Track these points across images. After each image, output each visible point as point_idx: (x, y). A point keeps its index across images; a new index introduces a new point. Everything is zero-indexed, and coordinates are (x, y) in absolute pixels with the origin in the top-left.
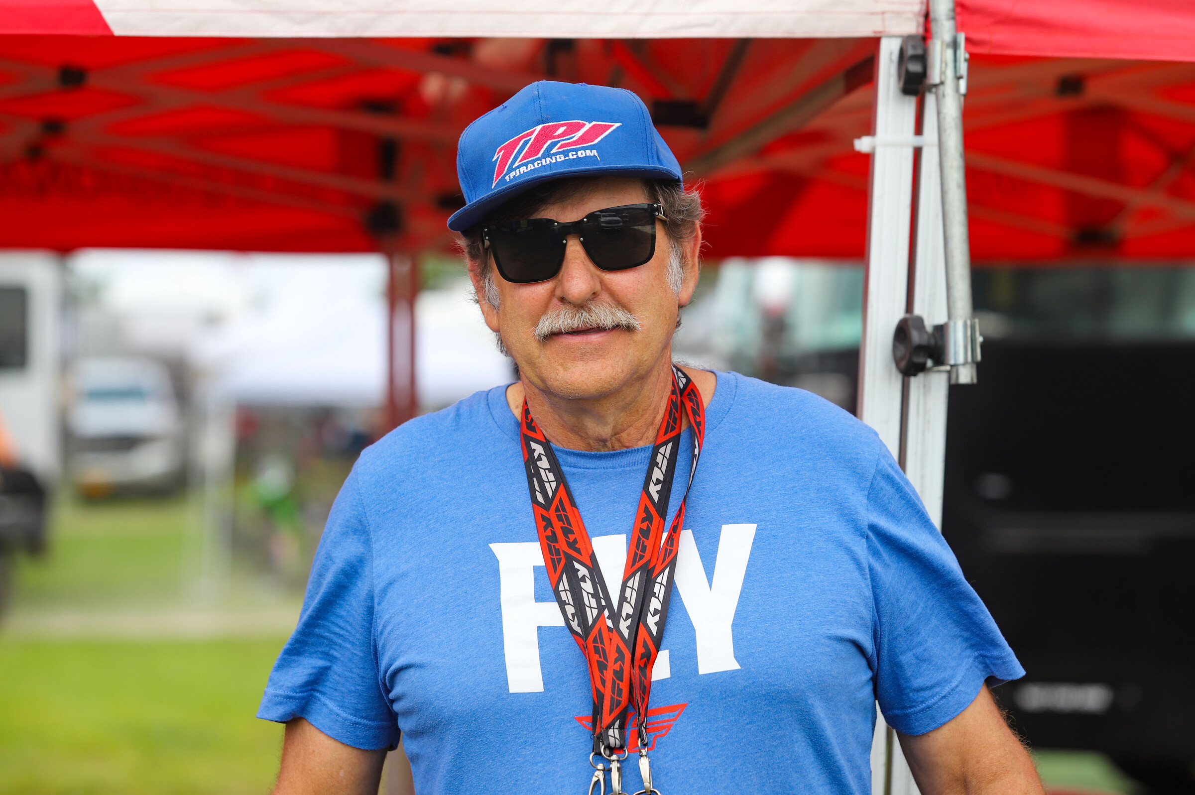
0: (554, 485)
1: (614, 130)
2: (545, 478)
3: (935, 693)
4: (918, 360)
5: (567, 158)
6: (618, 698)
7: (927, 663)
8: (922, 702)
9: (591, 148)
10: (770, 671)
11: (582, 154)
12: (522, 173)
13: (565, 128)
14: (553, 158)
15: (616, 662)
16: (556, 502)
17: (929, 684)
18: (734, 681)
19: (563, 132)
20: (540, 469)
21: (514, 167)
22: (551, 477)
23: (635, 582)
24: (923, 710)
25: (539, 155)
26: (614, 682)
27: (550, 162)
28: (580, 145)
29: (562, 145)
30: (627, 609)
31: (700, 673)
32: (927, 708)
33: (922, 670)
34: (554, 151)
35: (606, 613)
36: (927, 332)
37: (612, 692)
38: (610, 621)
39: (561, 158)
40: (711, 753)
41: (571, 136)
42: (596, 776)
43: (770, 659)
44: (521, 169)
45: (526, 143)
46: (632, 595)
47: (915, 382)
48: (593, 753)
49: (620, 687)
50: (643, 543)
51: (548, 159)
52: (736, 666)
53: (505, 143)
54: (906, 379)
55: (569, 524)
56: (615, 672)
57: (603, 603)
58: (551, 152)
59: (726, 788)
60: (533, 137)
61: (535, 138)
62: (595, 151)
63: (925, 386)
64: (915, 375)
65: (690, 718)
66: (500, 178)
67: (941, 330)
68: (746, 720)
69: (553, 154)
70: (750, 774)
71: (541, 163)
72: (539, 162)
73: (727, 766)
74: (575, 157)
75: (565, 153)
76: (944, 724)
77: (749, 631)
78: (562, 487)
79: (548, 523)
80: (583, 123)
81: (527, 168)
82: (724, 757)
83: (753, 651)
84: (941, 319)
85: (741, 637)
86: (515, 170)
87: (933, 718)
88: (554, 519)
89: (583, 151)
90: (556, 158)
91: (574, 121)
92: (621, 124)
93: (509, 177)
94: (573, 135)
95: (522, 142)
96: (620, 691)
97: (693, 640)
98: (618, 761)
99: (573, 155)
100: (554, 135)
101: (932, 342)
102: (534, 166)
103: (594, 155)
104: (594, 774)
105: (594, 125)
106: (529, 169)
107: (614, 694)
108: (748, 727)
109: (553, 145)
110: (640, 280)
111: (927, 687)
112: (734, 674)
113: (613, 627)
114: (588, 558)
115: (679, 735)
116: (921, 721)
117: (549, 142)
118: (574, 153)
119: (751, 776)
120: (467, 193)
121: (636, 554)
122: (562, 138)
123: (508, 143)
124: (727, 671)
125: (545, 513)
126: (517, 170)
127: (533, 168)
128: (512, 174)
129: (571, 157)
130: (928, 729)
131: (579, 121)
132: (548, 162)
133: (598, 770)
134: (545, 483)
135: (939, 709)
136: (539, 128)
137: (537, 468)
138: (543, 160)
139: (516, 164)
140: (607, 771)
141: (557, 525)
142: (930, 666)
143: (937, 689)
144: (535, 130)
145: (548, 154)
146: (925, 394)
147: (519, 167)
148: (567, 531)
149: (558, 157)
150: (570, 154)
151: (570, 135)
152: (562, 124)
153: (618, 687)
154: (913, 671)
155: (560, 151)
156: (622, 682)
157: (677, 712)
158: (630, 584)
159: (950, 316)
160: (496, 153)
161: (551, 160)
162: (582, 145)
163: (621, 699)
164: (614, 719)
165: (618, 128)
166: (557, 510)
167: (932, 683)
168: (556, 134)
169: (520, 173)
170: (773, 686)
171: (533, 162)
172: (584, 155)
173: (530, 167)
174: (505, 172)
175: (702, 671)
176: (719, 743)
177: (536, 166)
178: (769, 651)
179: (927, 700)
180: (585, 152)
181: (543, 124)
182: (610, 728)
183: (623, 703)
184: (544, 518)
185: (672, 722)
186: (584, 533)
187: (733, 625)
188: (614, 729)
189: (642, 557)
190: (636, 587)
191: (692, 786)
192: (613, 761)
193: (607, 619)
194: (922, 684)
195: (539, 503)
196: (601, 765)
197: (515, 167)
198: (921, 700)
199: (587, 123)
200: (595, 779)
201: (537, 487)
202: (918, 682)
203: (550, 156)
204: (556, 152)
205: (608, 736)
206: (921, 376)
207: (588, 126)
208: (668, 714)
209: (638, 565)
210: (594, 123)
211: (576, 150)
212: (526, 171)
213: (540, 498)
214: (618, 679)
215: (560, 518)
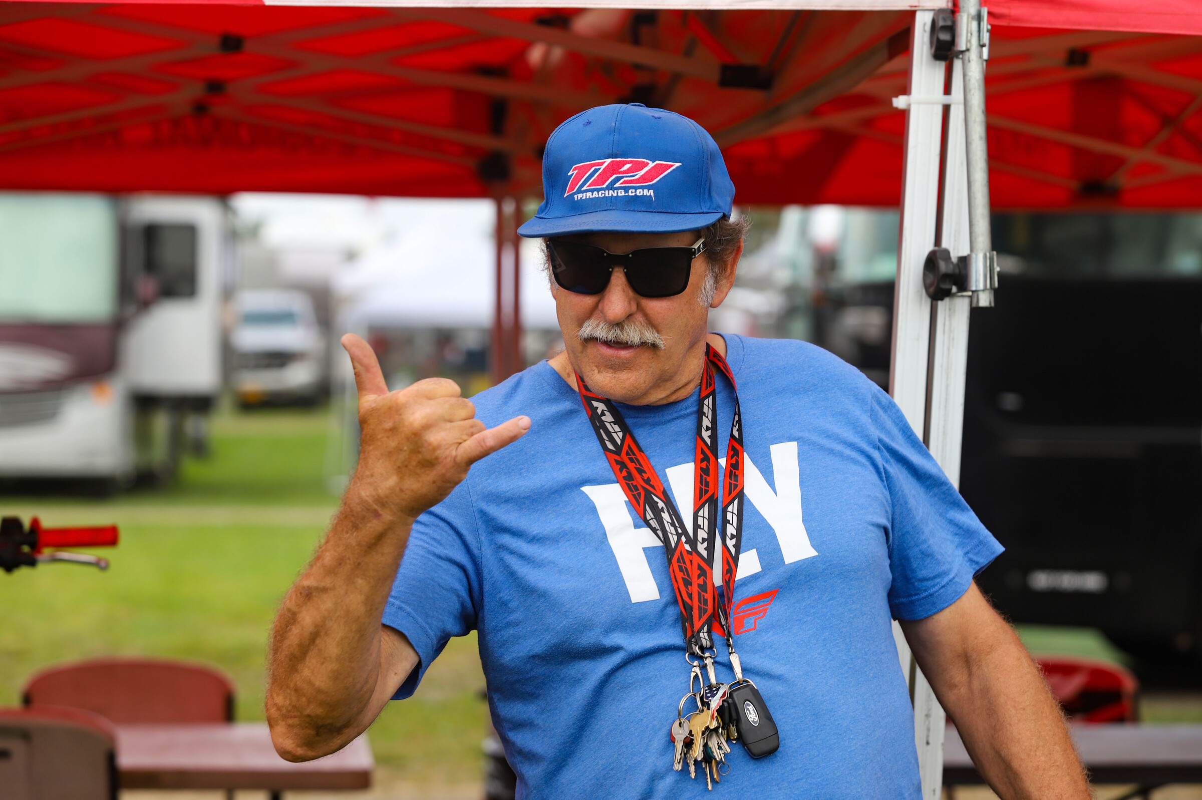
0: (620, 434)
1: (674, 170)
2: (611, 430)
3: (936, 583)
4: (945, 286)
5: (627, 194)
6: (705, 607)
7: (930, 558)
8: (925, 590)
9: (649, 188)
10: (840, 554)
11: (640, 193)
12: (588, 197)
13: (630, 165)
14: (615, 191)
15: (699, 576)
16: (625, 447)
17: (932, 575)
18: (815, 565)
19: (628, 169)
20: (606, 423)
21: (582, 189)
22: (617, 428)
23: (705, 511)
24: (926, 597)
25: (604, 186)
26: (699, 594)
27: (612, 195)
28: (640, 183)
29: (624, 181)
30: (702, 534)
31: (786, 563)
32: (929, 596)
33: (926, 563)
34: (617, 185)
35: (683, 539)
36: (952, 263)
37: (699, 602)
38: (688, 545)
39: (621, 193)
40: (804, 627)
41: (634, 174)
42: (693, 672)
43: (838, 545)
44: (588, 193)
45: (596, 171)
46: (703, 522)
47: (942, 305)
48: (688, 653)
49: (705, 597)
50: (705, 480)
51: (611, 192)
52: (814, 553)
53: (580, 163)
54: (934, 302)
55: (640, 465)
56: (699, 586)
57: (680, 531)
58: (615, 186)
59: (820, 654)
60: (603, 167)
61: (604, 169)
62: (652, 191)
63: (950, 309)
64: (942, 299)
65: (781, 601)
66: (571, 193)
67: (964, 261)
68: (827, 597)
69: (615, 187)
70: (838, 641)
71: (605, 194)
72: (603, 192)
73: (818, 636)
74: (633, 194)
75: (626, 189)
76: (943, 609)
77: (817, 524)
78: (628, 436)
79: (623, 465)
80: (647, 162)
81: (592, 195)
82: (814, 629)
83: (824, 539)
84: (965, 252)
85: (812, 529)
86: (583, 192)
87: (934, 604)
88: (627, 461)
89: (641, 190)
90: (617, 193)
91: (640, 160)
92: (681, 164)
93: (577, 197)
94: (636, 173)
95: (593, 169)
96: (706, 602)
97: (774, 537)
98: (711, 657)
99: (632, 193)
100: (620, 170)
101: (957, 271)
102: (598, 194)
103: (650, 195)
104: (692, 671)
105: (657, 164)
106: (594, 196)
107: (701, 603)
108: (830, 602)
109: (617, 179)
110: (671, 308)
111: (930, 578)
112: (814, 560)
113: (690, 550)
114: (661, 494)
115: (775, 616)
116: (924, 607)
117: (615, 176)
118: (634, 191)
119: (838, 643)
120: (547, 188)
121: (701, 489)
122: (626, 175)
123: (583, 165)
124: (808, 558)
125: (617, 458)
126: (585, 194)
127: (597, 196)
128: (580, 196)
129: (630, 194)
130: (930, 613)
131: (644, 160)
132: (610, 195)
133: (695, 666)
134: (612, 434)
135: (939, 597)
136: (609, 161)
137: (602, 422)
138: (607, 192)
139: (584, 188)
140: (704, 668)
141: (631, 466)
142: (932, 561)
143: (938, 580)
144: (605, 162)
145: (611, 187)
146: (950, 316)
147: (586, 191)
148: (641, 471)
149: (619, 191)
150: (630, 191)
151: (633, 172)
152: (629, 161)
153: (704, 597)
154: (919, 564)
155: (622, 187)
156: (707, 593)
157: (770, 598)
158: (701, 513)
159: (972, 250)
160: (572, 170)
161: (613, 193)
162: (641, 184)
163: (707, 607)
164: (703, 624)
165: (677, 168)
166: (627, 454)
167: (934, 574)
168: (622, 170)
169: (586, 197)
170: (844, 566)
171: (598, 190)
172: (641, 194)
173: (595, 194)
174: (575, 191)
175: (787, 561)
176: (809, 619)
177: (600, 195)
178: (836, 538)
179: (929, 589)
180: (643, 191)
181: (613, 158)
182: (700, 632)
183: (708, 610)
184: (617, 462)
185: (767, 607)
186: (654, 473)
187: (803, 521)
188: (703, 632)
189: (707, 491)
190: (706, 516)
191: (793, 654)
192: (707, 658)
193: (684, 544)
194: (925, 575)
195: (610, 451)
196: (696, 662)
197: (584, 190)
198: (924, 588)
199: (650, 162)
200: (693, 674)
201: (605, 437)
202: (923, 573)
203: (613, 189)
204: (619, 187)
205: (700, 638)
206: (947, 300)
207: (651, 165)
208: (762, 600)
209: (705, 498)
210: (657, 162)
211: (636, 188)
212: (591, 197)
213: (610, 446)
214: (702, 591)
215: (632, 460)
